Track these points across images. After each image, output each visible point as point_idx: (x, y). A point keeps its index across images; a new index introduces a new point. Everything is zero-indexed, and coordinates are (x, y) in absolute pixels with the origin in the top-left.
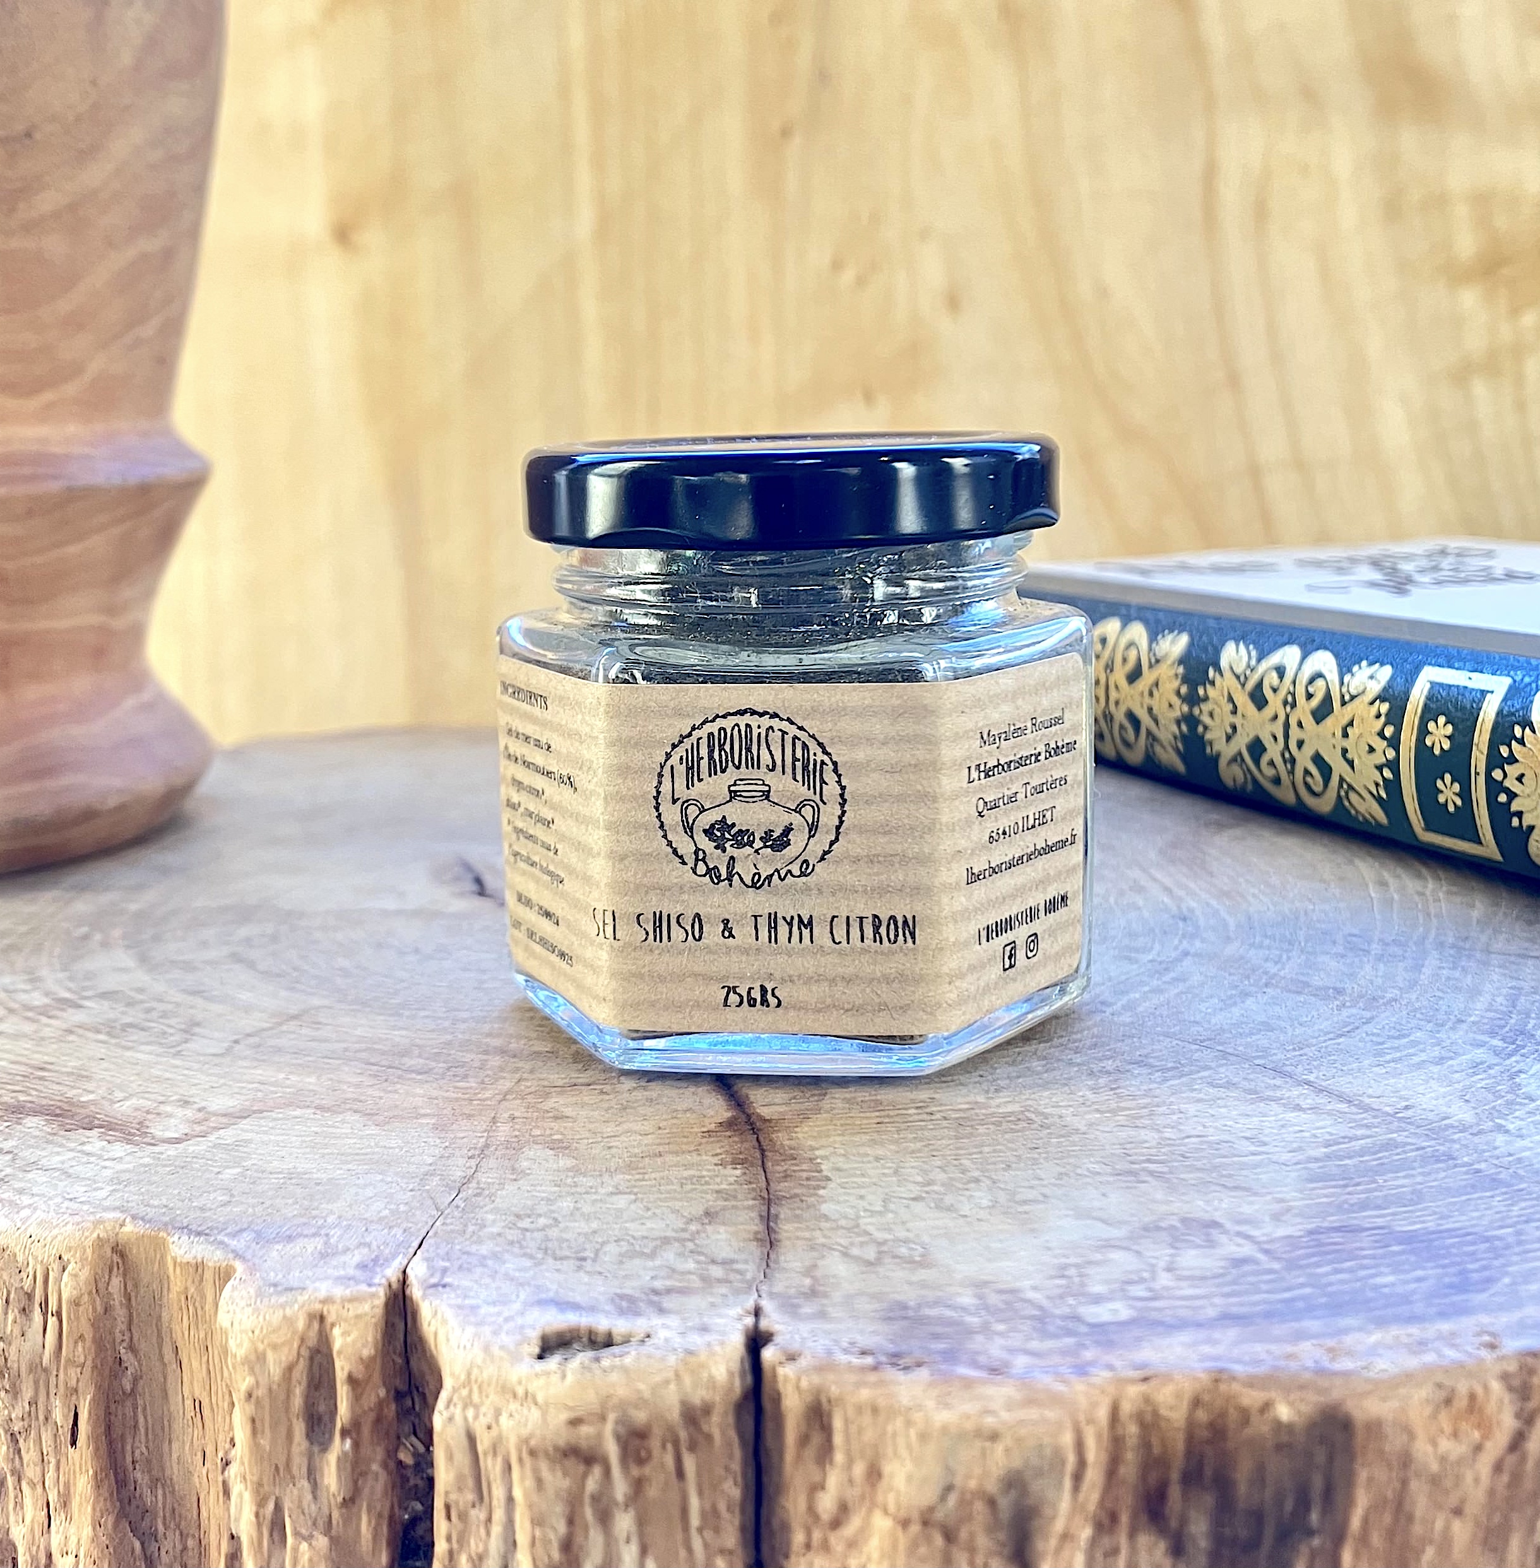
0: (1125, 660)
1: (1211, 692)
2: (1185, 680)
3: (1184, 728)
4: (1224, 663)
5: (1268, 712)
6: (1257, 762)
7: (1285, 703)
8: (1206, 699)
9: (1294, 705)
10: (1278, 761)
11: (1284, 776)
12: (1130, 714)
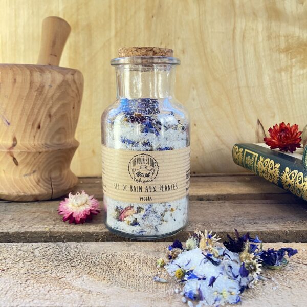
0: (270, 166)
3: (279, 179)
4: (286, 171)
5: (292, 180)
7: (295, 180)
10: (293, 188)
12: (270, 175)
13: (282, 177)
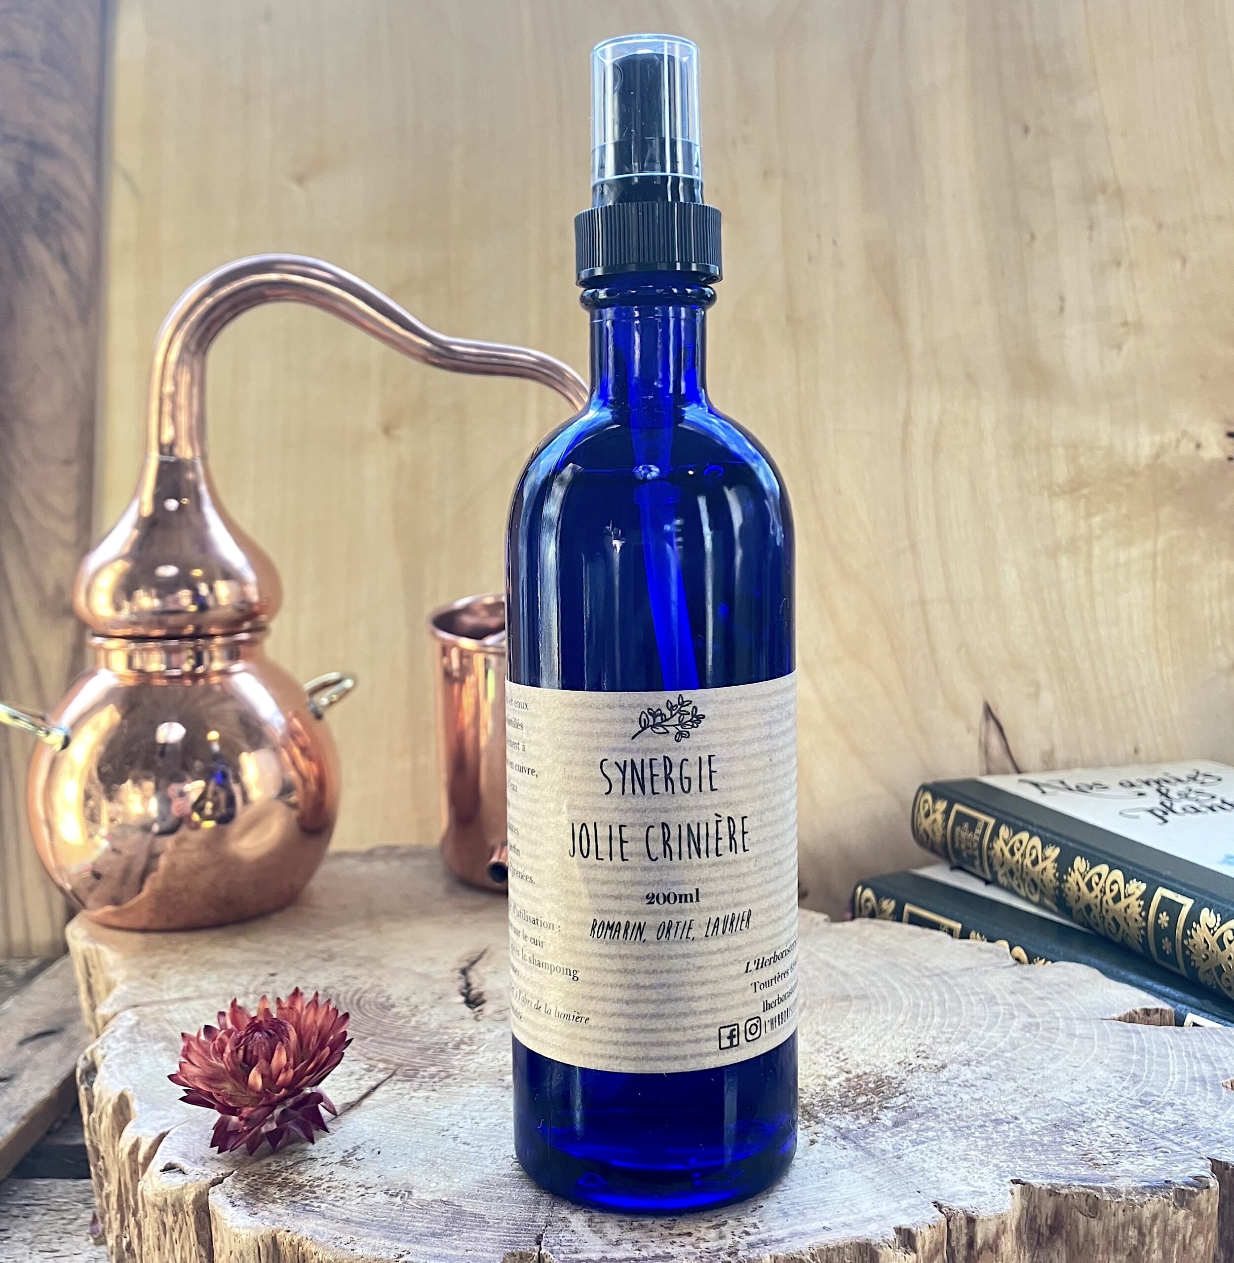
0: (1031, 854)
1: (1069, 878)
2: (1058, 870)
3: (1057, 892)
4: (1075, 867)
5: (1093, 894)
6: (1089, 914)
7: (1101, 891)
8: (1067, 881)
9: (1105, 893)
10: (1097, 916)
11: (1100, 922)
12: (1033, 880)
13: (1068, 885)
